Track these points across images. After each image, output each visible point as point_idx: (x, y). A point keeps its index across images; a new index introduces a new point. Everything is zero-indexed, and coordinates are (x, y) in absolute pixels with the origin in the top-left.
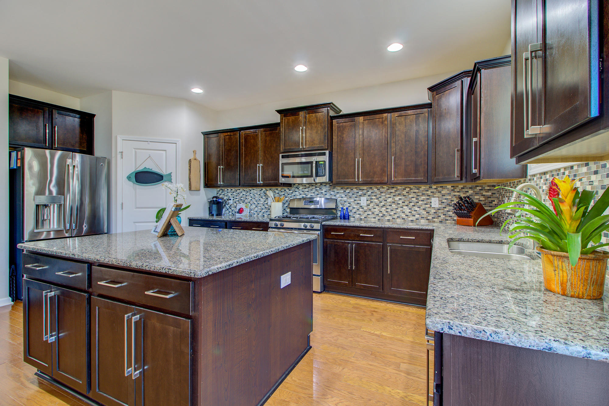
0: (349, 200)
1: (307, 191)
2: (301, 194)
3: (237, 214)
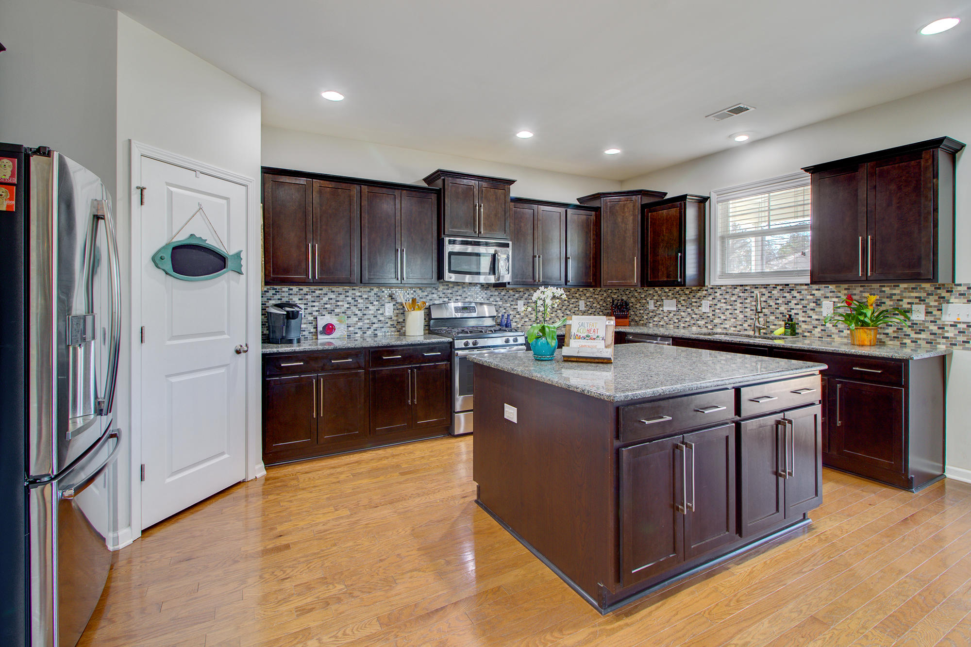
3: (320, 337)
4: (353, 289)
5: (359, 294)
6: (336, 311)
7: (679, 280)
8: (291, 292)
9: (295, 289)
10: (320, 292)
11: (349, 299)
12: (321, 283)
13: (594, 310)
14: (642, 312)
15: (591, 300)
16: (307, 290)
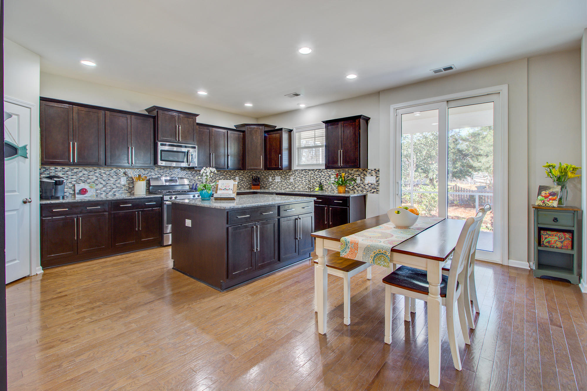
0: (194, 179)
1: (162, 172)
2: (156, 174)
3: (77, 196)
4: (99, 169)
5: (104, 172)
6: (88, 181)
7: (280, 167)
8: (56, 170)
9: (59, 168)
10: (77, 170)
11: (97, 174)
12: (79, 164)
13: (244, 182)
14: (266, 182)
15: (242, 177)
16: (68, 169)
